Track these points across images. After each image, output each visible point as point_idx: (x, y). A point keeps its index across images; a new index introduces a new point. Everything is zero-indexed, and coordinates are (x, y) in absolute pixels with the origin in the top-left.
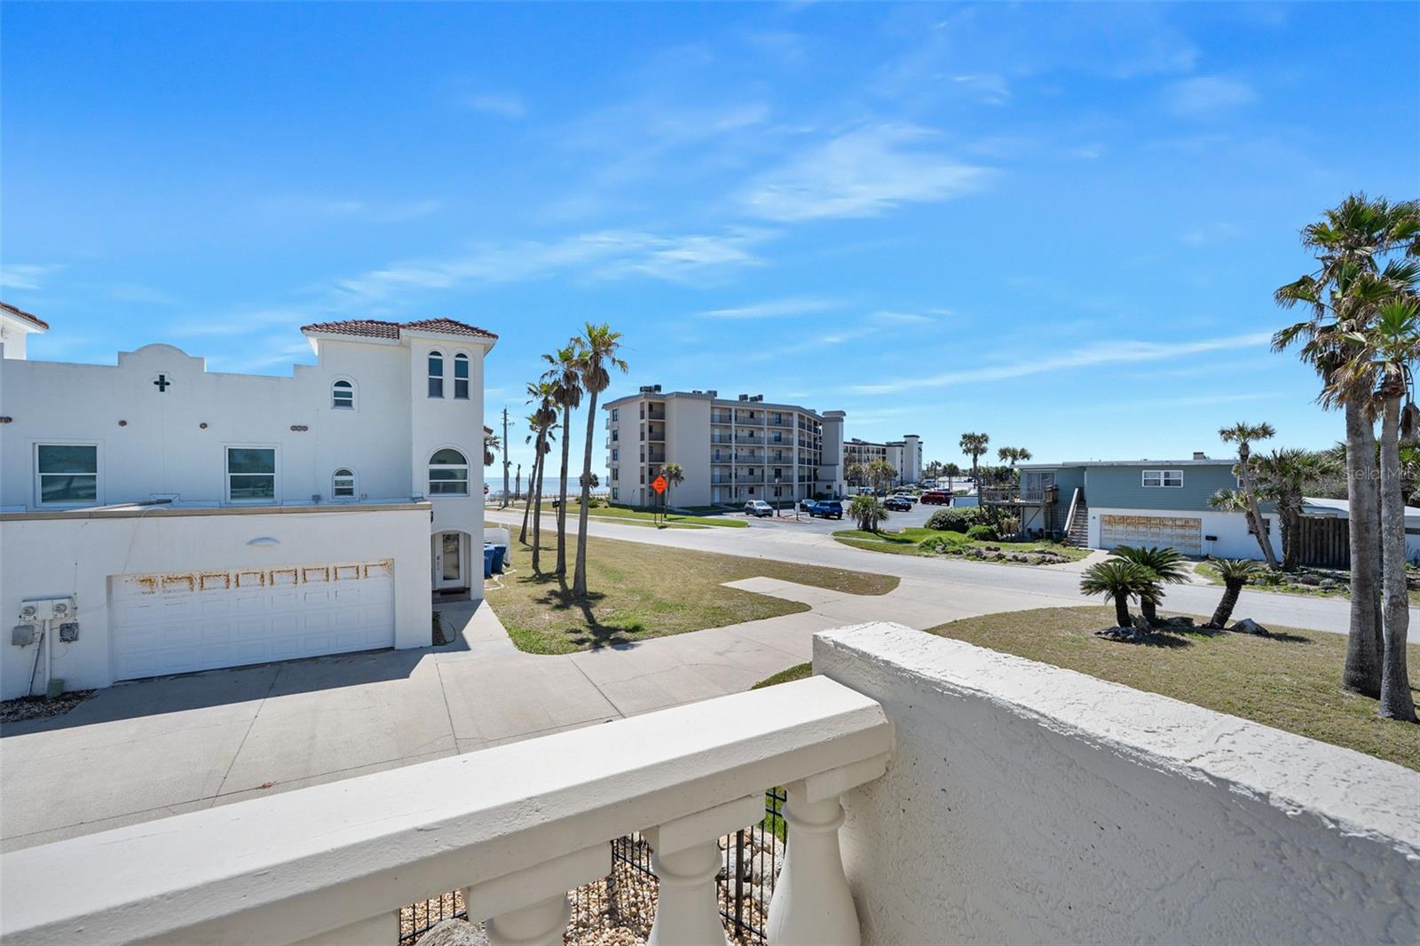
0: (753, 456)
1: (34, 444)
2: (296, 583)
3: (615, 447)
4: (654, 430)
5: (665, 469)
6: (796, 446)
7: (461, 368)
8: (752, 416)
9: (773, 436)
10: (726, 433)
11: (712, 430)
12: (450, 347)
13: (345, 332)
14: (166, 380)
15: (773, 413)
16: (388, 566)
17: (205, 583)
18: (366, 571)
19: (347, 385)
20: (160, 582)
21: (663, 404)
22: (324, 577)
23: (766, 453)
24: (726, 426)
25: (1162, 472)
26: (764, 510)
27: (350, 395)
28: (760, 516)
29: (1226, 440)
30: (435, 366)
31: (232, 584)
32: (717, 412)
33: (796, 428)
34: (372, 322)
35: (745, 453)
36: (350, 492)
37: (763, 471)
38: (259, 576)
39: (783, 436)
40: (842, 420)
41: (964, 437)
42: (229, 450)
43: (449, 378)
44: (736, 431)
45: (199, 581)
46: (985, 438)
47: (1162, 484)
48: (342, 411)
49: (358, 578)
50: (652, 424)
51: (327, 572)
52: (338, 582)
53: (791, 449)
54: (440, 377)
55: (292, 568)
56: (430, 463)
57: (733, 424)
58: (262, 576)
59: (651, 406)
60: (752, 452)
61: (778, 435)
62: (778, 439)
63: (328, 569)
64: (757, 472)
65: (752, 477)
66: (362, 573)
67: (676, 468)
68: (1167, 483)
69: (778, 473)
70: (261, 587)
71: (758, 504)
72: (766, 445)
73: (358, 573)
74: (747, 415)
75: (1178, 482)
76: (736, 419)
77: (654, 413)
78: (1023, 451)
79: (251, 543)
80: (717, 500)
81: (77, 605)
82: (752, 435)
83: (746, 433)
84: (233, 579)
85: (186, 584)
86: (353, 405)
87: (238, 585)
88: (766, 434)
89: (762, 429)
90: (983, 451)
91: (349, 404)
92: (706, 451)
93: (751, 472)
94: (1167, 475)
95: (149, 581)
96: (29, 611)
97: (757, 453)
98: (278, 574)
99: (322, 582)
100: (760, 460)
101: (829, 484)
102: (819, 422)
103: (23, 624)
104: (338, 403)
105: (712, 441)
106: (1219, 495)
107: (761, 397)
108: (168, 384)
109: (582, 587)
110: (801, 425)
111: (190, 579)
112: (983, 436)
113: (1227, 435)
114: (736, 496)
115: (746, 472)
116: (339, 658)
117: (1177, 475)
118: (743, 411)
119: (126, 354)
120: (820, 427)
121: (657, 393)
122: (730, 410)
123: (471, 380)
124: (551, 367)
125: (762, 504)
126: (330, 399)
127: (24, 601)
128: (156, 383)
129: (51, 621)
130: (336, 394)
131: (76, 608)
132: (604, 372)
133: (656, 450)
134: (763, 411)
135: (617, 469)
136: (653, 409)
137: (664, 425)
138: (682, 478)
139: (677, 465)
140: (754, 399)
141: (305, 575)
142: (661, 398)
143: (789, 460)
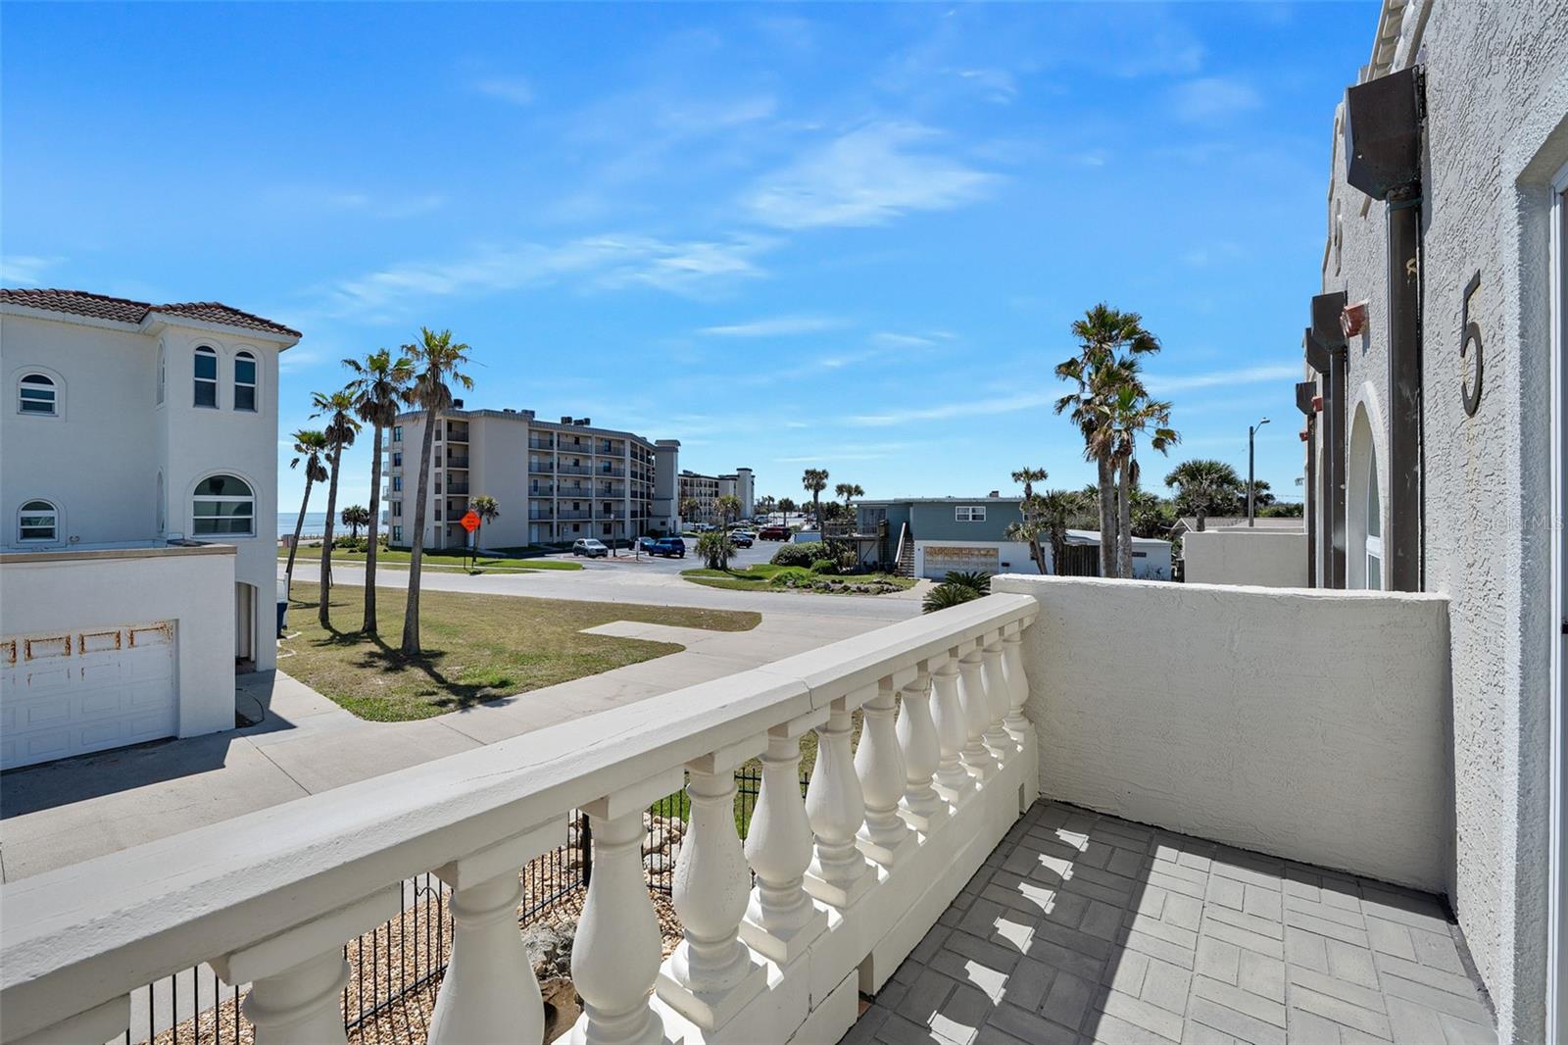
0: (579, 488)
2: (13, 661)
3: (397, 475)
4: (453, 454)
5: (474, 502)
6: (628, 478)
7: (245, 370)
8: (577, 441)
9: (602, 465)
10: (547, 460)
11: (530, 458)
12: (227, 343)
13: (44, 306)
15: (602, 439)
16: (170, 630)
18: (132, 638)
19: (46, 380)
21: (467, 423)
22: (63, 650)
23: (594, 485)
24: (547, 454)
25: (971, 508)
26: (597, 550)
27: (51, 395)
28: (593, 557)
29: (1016, 481)
30: (205, 365)
32: (535, 436)
33: (628, 457)
34: (85, 295)
35: (570, 484)
36: (48, 534)
37: (590, 505)
39: (613, 466)
40: (677, 451)
41: (807, 472)
43: (226, 382)
44: (559, 459)
46: (825, 474)
47: (970, 519)
48: (36, 418)
49: (118, 649)
50: (451, 447)
51: (68, 643)
52: (85, 655)
53: (623, 481)
54: (214, 381)
55: (7, 640)
56: (195, 494)
57: (555, 450)
59: (449, 426)
60: (578, 483)
61: (607, 465)
62: (607, 469)
63: (69, 638)
64: (583, 507)
65: (577, 512)
66: (125, 641)
67: (490, 502)
68: (974, 517)
69: (607, 508)
71: (590, 544)
72: (594, 476)
73: (119, 641)
74: (571, 440)
75: (982, 517)
76: (558, 445)
77: (453, 433)
78: (857, 487)
80: (535, 540)
82: (577, 463)
83: (570, 461)
86: (56, 409)
88: (594, 463)
89: (589, 457)
90: (823, 487)
91: (49, 408)
92: (524, 483)
93: (576, 506)
94: (974, 511)
97: (583, 485)
99: (58, 658)
100: (587, 492)
101: (663, 520)
102: (652, 451)
104: (27, 407)
105: (530, 470)
106: (1011, 528)
107: (587, 421)
109: (415, 644)
110: (634, 455)
112: (824, 472)
113: (1016, 476)
114: (558, 535)
115: (570, 506)
116: (91, 759)
117: (982, 511)
118: (567, 435)
120: (653, 458)
121: (458, 408)
122: (552, 434)
123: (260, 387)
124: (356, 376)
125: (595, 544)
126: (16, 400)
130: (25, 393)
132: (445, 388)
133: (456, 480)
134: (590, 437)
135: (399, 503)
136: (453, 428)
137: (467, 449)
138: (497, 514)
139: (487, 498)
140: (579, 423)
141: (29, 649)
142: (463, 417)
143: (619, 493)
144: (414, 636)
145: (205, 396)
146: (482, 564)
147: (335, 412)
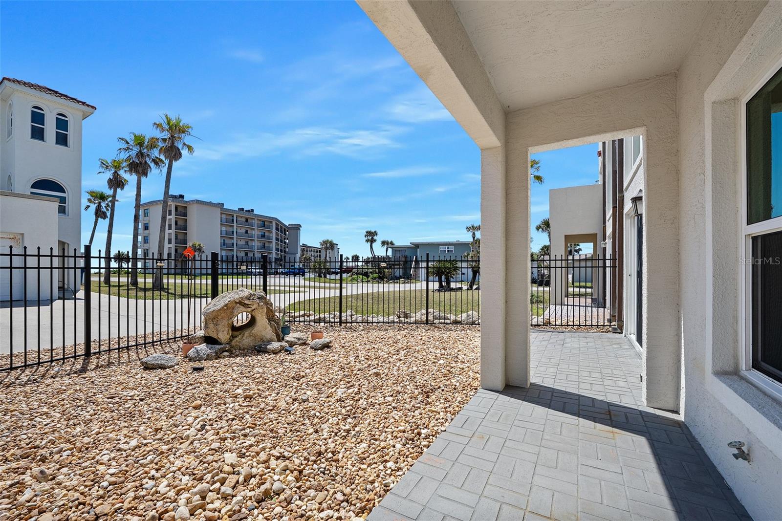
0: (248, 245)
3: (146, 235)
4: (178, 223)
5: (191, 245)
6: (274, 241)
7: (62, 124)
8: (247, 220)
9: (260, 234)
10: (230, 229)
11: (221, 228)
12: (51, 107)
15: (260, 220)
21: (186, 207)
23: (256, 244)
24: (231, 226)
25: (447, 247)
26: (258, 272)
28: (256, 276)
29: (468, 231)
30: (38, 117)
32: (224, 216)
33: (274, 230)
35: (242, 242)
37: (254, 254)
39: (266, 234)
40: (300, 230)
41: (367, 232)
43: (50, 129)
44: (237, 229)
46: (375, 233)
47: (447, 252)
50: (177, 220)
53: (271, 242)
54: (43, 127)
56: (32, 187)
57: (235, 224)
59: (176, 208)
60: (247, 243)
61: (263, 234)
62: (263, 236)
64: (250, 254)
67: (199, 245)
68: (448, 251)
72: (256, 239)
74: (244, 220)
75: (452, 251)
76: (237, 222)
77: (179, 212)
78: (391, 242)
82: (246, 232)
83: (243, 231)
88: (256, 233)
89: (253, 229)
92: (217, 239)
93: (246, 254)
94: (448, 247)
97: (250, 243)
100: (252, 247)
101: (292, 264)
102: (287, 229)
105: (221, 234)
106: (466, 254)
107: (252, 210)
110: (277, 229)
112: (375, 232)
113: (468, 229)
115: (243, 254)
117: (452, 248)
118: (241, 217)
120: (287, 232)
121: (181, 199)
122: (233, 215)
123: (71, 133)
125: (257, 269)
132: (178, 149)
133: (180, 237)
134: (254, 219)
135: (147, 250)
136: (178, 210)
137: (186, 221)
138: (203, 251)
139: (198, 244)
140: (249, 211)
142: (184, 203)
143: (270, 249)
145: (38, 134)
147: (113, 170)
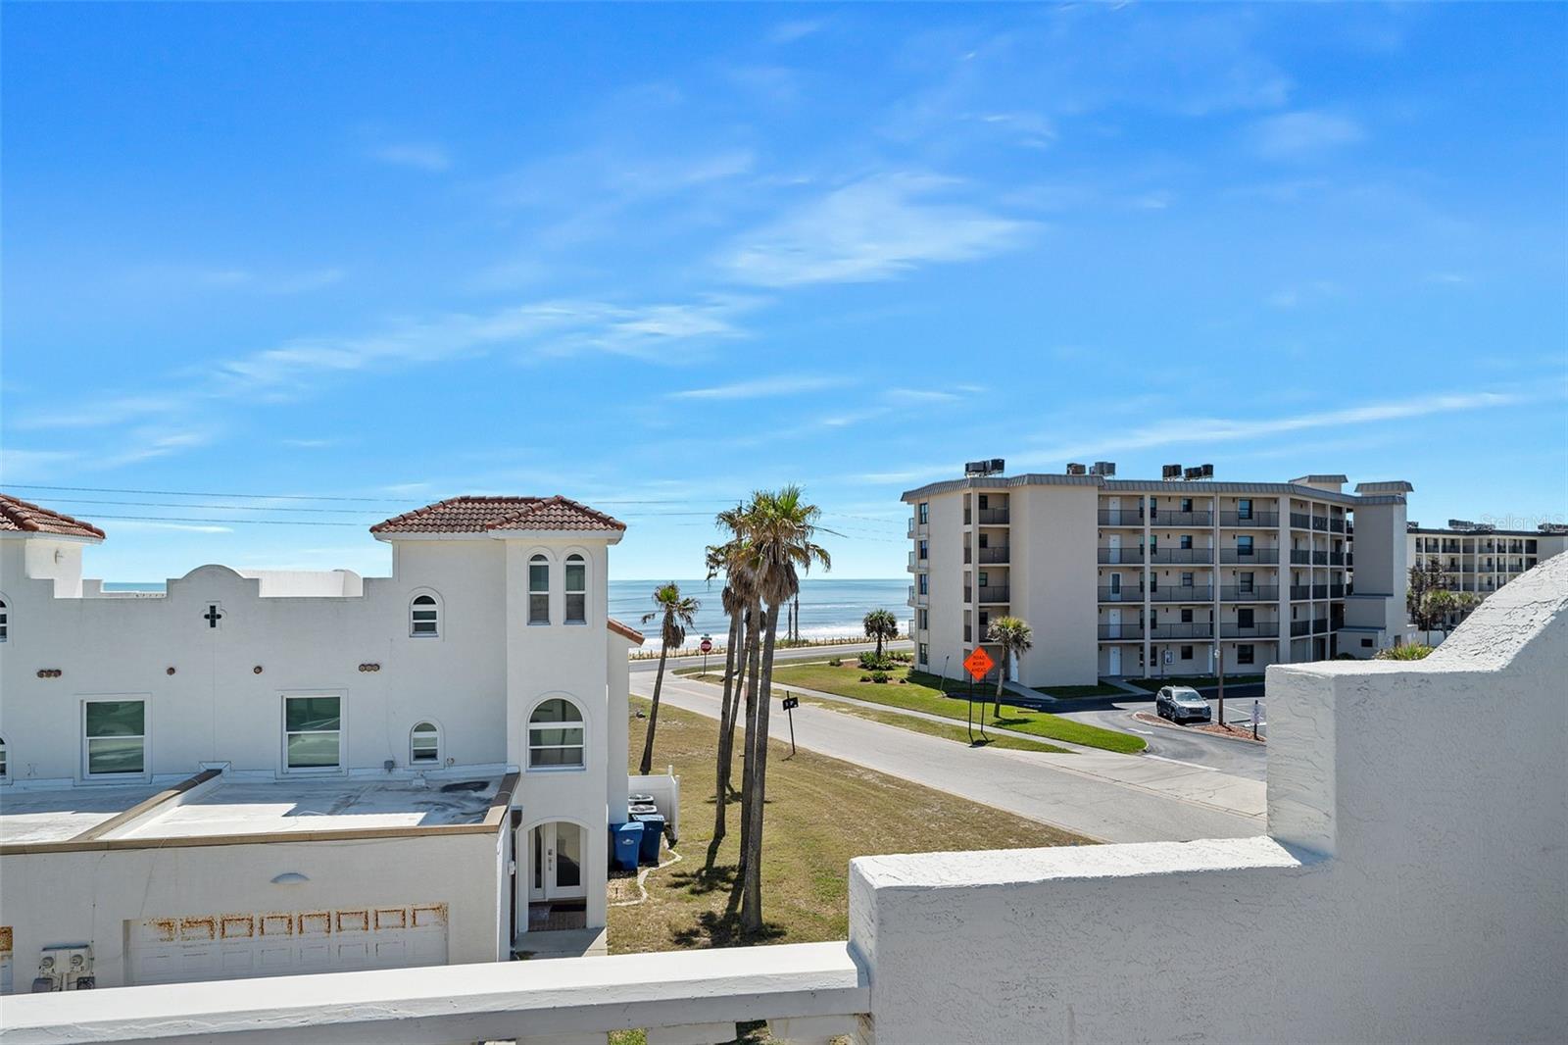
0: (1191, 585)
1: (82, 701)
2: (329, 932)
3: (923, 571)
4: (989, 544)
6: (1285, 563)
8: (1188, 507)
9: (1234, 544)
10: (1133, 542)
11: (1102, 540)
12: (559, 547)
14: (217, 613)
15: (1234, 499)
16: (441, 910)
17: (226, 929)
18: (414, 917)
19: (430, 601)
20: (179, 927)
21: (1008, 494)
22: (363, 924)
23: (1220, 579)
24: (1135, 531)
26: (1191, 710)
27: (433, 615)
28: (1181, 722)
30: (538, 576)
31: (256, 931)
32: (1112, 505)
33: (1285, 528)
35: (1173, 581)
36: (432, 755)
37: (1212, 612)
38: (286, 921)
39: (1256, 545)
40: (1404, 501)
42: (287, 699)
43: (557, 593)
44: (1154, 539)
45: (220, 925)
48: (424, 641)
49: (404, 927)
50: (985, 533)
51: (366, 918)
52: (379, 931)
53: (1276, 570)
54: (547, 593)
55: (324, 912)
56: (530, 721)
57: (1148, 525)
58: (290, 921)
59: (983, 500)
60: (1189, 578)
61: (1247, 542)
62: (1246, 551)
63: (367, 912)
64: (1200, 617)
65: (1186, 626)
66: (409, 921)
67: (1017, 627)
69: (1246, 618)
70: (288, 936)
71: (1182, 697)
72: (1217, 565)
73: (404, 920)
74: (1177, 506)
76: (1153, 514)
77: (988, 513)
79: (275, 880)
80: (1114, 669)
81: (96, 955)
82: (1188, 544)
83: (1176, 542)
84: (257, 923)
85: (205, 930)
86: (438, 628)
87: (262, 932)
88: (1219, 540)
89: (1210, 532)
91: (432, 628)
92: (1090, 581)
93: (1187, 616)
95: (167, 925)
96: (49, 961)
97: (1198, 581)
98: (308, 920)
99: (360, 931)
100: (1206, 595)
101: (1367, 636)
102: (1345, 507)
103: (42, 976)
104: (418, 628)
105: (1102, 561)
107: (1208, 470)
108: (219, 617)
110: (1297, 521)
111: (210, 922)
114: (1153, 664)
115: (1174, 617)
118: (1169, 498)
119: (175, 581)
120: (1349, 517)
121: (997, 475)
122: (1142, 498)
123: (589, 592)
125: (1190, 697)
126: (410, 622)
127: (45, 949)
128: (207, 617)
129: (68, 974)
130: (417, 615)
131: (93, 959)
133: (994, 580)
134: (1212, 498)
135: (926, 611)
136: (989, 505)
137: (1008, 533)
139: (1016, 620)
140: (1194, 473)
141: (339, 921)
142: (1001, 486)
143: (1272, 594)
144: (753, 907)
145: (539, 612)
146: (1003, 723)
